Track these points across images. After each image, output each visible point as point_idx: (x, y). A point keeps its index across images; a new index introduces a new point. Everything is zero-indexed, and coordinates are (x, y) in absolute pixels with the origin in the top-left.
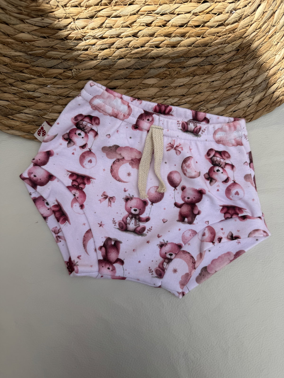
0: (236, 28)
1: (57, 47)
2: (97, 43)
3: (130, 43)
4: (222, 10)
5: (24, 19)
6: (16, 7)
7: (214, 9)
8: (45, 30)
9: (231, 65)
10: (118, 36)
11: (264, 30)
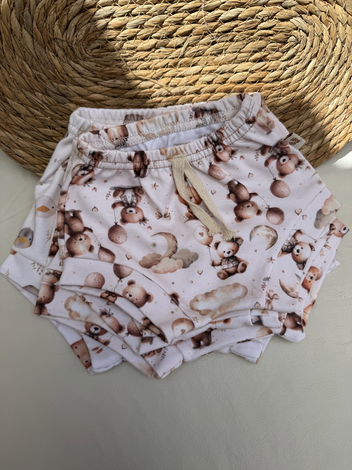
0: (290, 83)
2: (163, 101)
3: (192, 99)
4: (276, 67)
5: (98, 82)
6: (91, 72)
7: (268, 66)
8: (117, 91)
9: (287, 116)
10: (182, 94)
11: (316, 83)
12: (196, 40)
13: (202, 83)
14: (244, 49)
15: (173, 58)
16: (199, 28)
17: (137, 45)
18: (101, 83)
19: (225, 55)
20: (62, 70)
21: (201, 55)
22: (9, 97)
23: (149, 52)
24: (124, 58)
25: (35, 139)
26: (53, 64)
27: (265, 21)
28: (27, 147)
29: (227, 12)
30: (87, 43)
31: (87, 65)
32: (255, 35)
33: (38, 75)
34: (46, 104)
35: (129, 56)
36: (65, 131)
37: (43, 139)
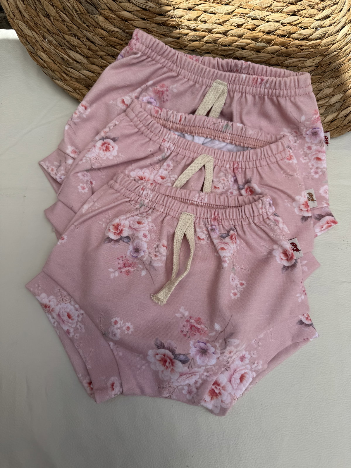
0: (319, 45)
1: (153, 30)
2: (190, 34)
3: (219, 39)
4: (309, 25)
7: (301, 22)
8: (147, 13)
10: (210, 31)
11: (345, 52)
13: (231, 25)
25: (59, 45)
28: (51, 52)
34: (76, 10)
36: (88, 43)
37: (66, 47)
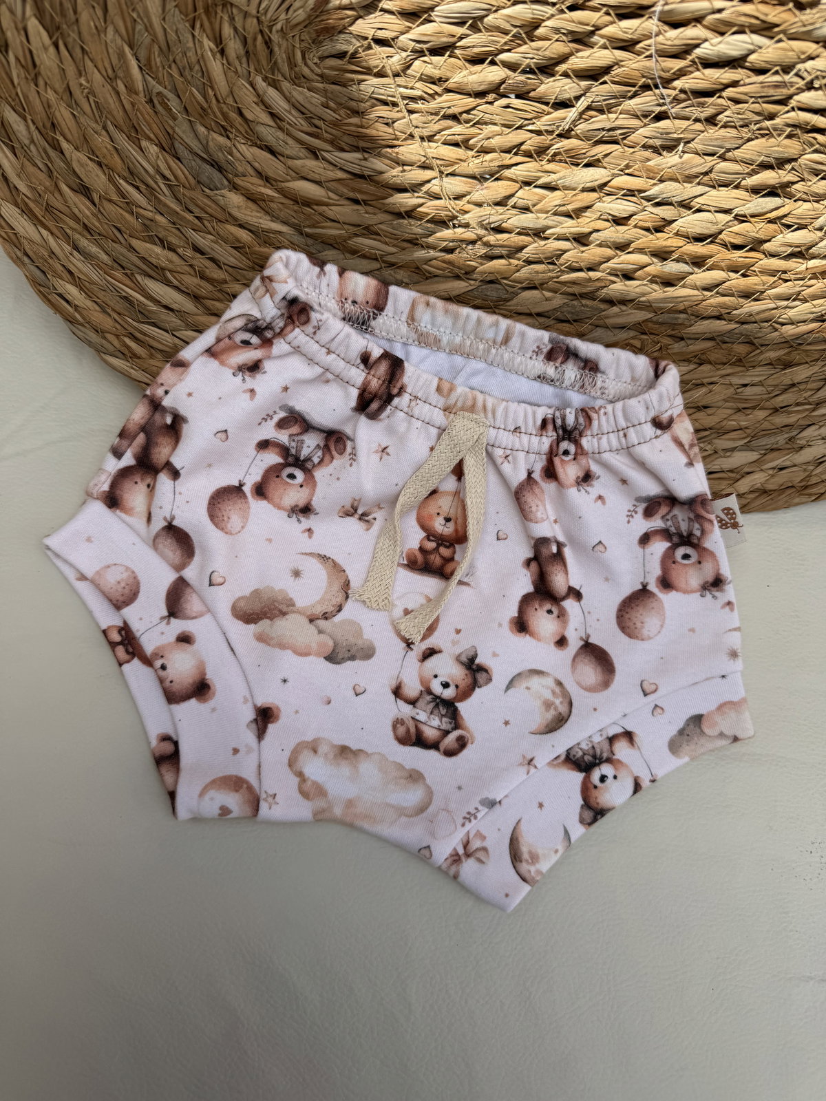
12: (615, 97)
13: (599, 219)
14: (737, 153)
15: (539, 133)
16: (632, 64)
17: (449, 74)
18: (325, 154)
19: (681, 157)
20: (228, 96)
21: (616, 142)
22: (69, 136)
23: (479, 101)
24: (405, 102)
25: (116, 265)
26: (205, 72)
27: (816, 89)
28: (92, 283)
29: (720, 39)
30: (314, 36)
31: (300, 98)
32: (777, 121)
33: (159, 94)
34: (164, 177)
35: (421, 98)
36: (200, 261)
37: (135, 270)
